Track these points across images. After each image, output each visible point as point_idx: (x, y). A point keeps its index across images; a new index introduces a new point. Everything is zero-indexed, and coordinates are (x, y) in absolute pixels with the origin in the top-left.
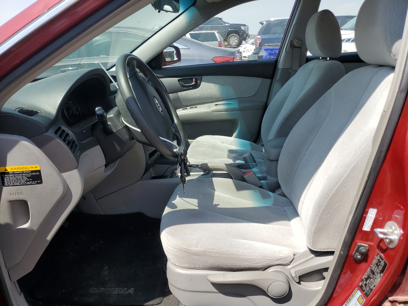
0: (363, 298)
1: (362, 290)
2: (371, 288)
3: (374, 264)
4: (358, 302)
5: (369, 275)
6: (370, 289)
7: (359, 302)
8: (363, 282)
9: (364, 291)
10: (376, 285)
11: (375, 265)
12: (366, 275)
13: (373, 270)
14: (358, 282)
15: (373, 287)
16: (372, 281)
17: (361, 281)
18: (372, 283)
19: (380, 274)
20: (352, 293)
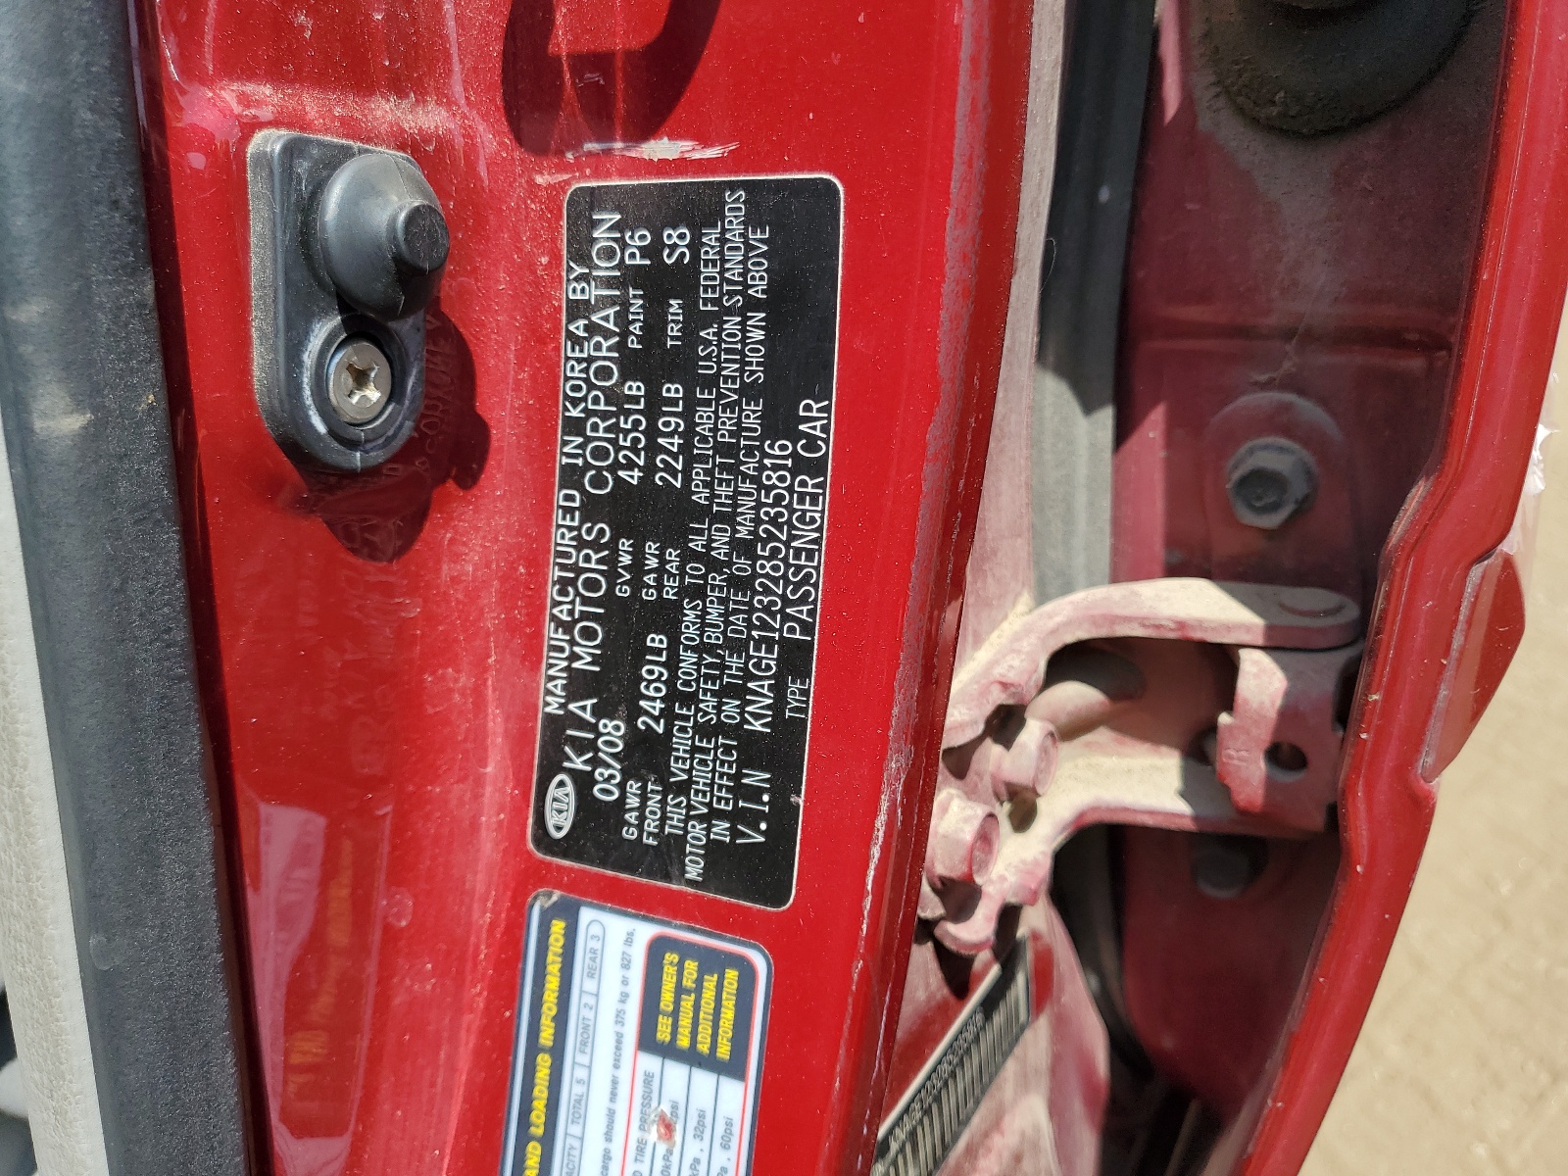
0: (713, 963)
1: (633, 857)
2: (757, 726)
3: (611, 396)
4: (676, 1072)
5: (624, 592)
6: (751, 750)
7: (692, 1058)
8: (581, 746)
9: (667, 854)
10: (807, 629)
11: (635, 388)
12: (568, 628)
13: (633, 477)
14: (519, 814)
15: (779, 689)
16: (714, 636)
17: (552, 765)
18: (738, 647)
19: (781, 423)
20: (511, 1025)
